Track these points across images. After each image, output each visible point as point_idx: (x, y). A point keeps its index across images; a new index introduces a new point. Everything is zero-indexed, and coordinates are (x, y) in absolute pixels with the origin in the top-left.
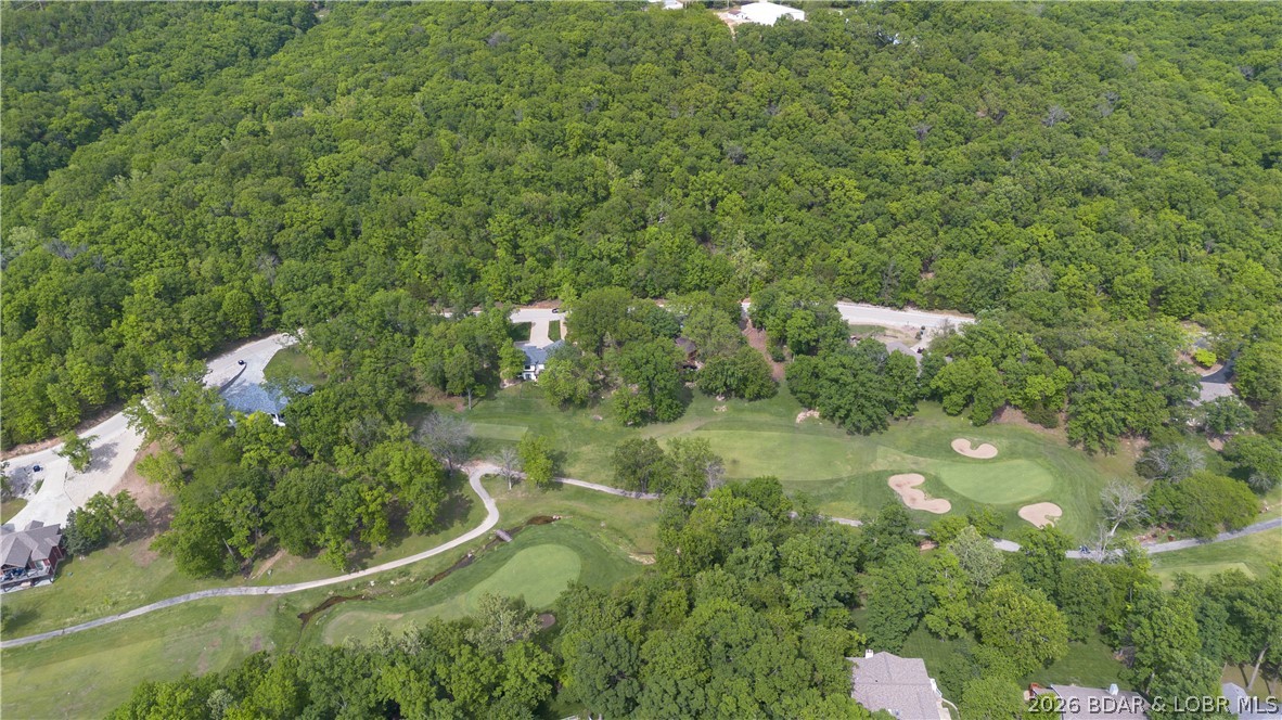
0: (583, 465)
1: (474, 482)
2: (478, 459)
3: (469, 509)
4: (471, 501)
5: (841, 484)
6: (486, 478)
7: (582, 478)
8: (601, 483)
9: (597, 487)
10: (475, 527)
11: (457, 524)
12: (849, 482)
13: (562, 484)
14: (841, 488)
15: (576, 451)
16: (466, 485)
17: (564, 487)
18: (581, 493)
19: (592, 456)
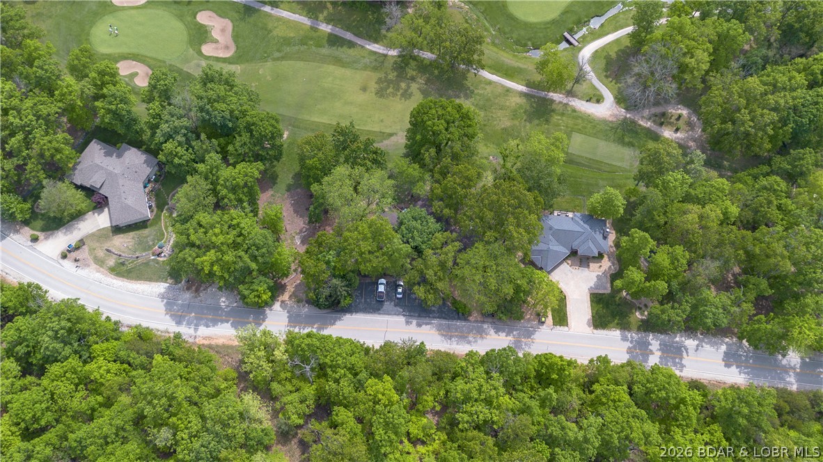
0: (508, 104)
1: (609, 97)
2: (611, 122)
3: (606, 70)
4: (607, 77)
5: (277, 55)
6: (599, 99)
7: (508, 90)
8: (490, 83)
9: (494, 78)
10: (596, 51)
11: (614, 55)
12: (268, 56)
13: (527, 86)
14: (278, 51)
15: (516, 122)
16: (616, 92)
17: (524, 83)
18: (509, 73)
19: (500, 113)
